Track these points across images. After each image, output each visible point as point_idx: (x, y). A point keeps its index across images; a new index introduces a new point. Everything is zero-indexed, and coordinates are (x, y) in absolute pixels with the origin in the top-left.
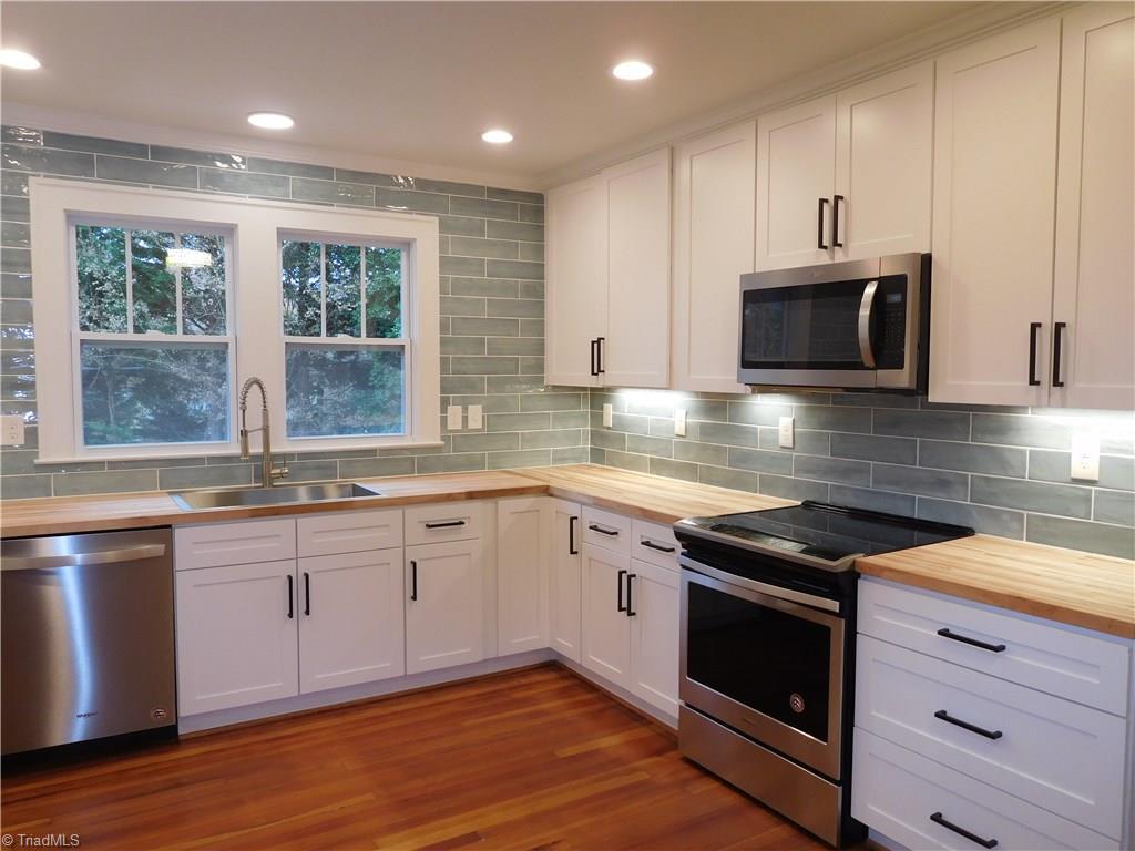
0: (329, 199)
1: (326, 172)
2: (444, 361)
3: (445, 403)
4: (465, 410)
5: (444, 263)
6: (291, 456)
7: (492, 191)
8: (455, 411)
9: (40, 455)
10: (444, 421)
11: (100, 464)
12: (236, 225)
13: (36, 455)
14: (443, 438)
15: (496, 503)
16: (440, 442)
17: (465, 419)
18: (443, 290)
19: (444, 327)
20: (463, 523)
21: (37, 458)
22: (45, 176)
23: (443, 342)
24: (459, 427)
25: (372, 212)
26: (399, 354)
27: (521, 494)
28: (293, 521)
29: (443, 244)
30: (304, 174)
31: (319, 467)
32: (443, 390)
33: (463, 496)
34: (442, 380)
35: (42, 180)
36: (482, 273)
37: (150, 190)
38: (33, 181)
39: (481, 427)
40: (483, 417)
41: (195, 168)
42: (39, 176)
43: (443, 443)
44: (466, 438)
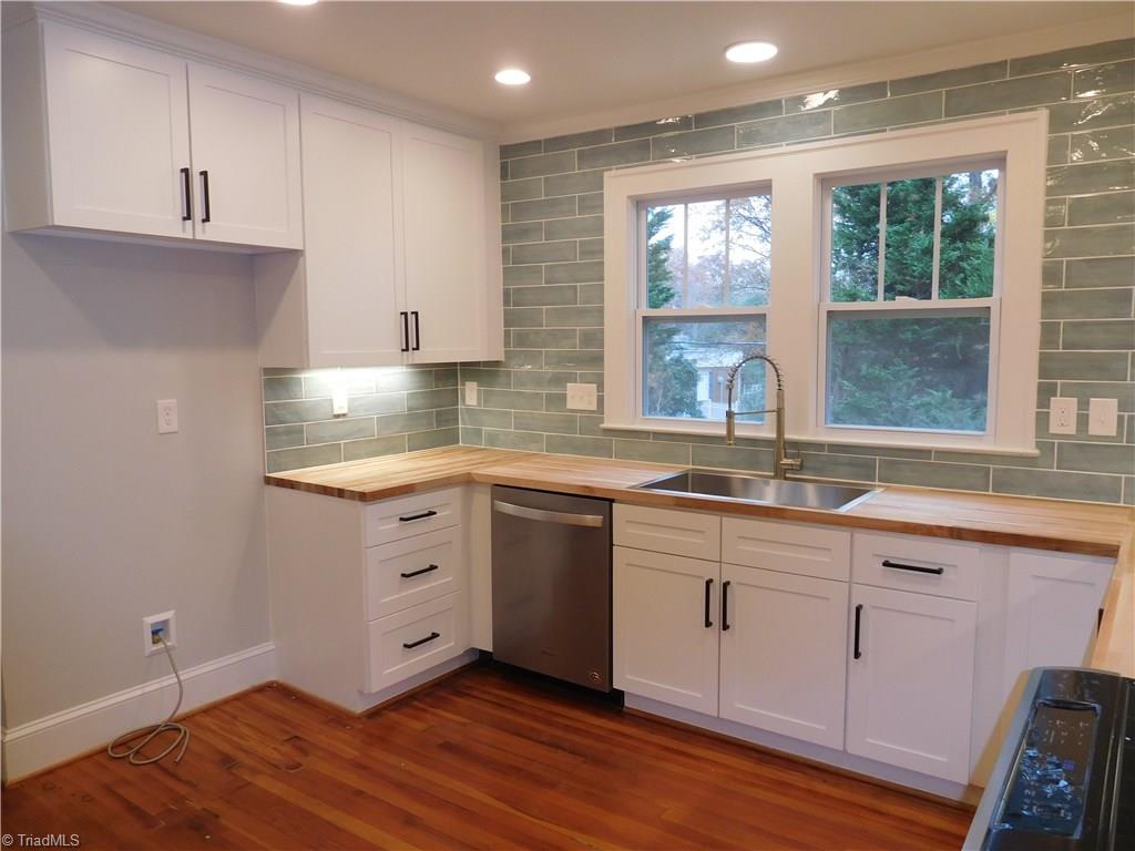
0: (878, 124)
1: (877, 89)
2: (1046, 329)
3: (1045, 394)
4: (1084, 405)
6: (819, 446)
8: (1064, 406)
9: (605, 420)
10: (1042, 420)
11: (647, 433)
12: (770, 181)
13: (602, 420)
14: (1038, 445)
16: (1032, 450)
17: (1083, 421)
18: (1050, 220)
19: (1050, 275)
20: (939, 572)
21: (603, 423)
22: (615, 168)
23: (1047, 300)
24: (1071, 429)
25: (937, 127)
28: (719, 518)
29: (1054, 150)
30: (847, 101)
31: (850, 464)
32: (1043, 372)
34: (1043, 358)
35: (613, 172)
38: (606, 174)
39: (1113, 433)
40: (1120, 419)
41: (733, 127)
42: (610, 170)
43: (1036, 452)
44: (1082, 449)
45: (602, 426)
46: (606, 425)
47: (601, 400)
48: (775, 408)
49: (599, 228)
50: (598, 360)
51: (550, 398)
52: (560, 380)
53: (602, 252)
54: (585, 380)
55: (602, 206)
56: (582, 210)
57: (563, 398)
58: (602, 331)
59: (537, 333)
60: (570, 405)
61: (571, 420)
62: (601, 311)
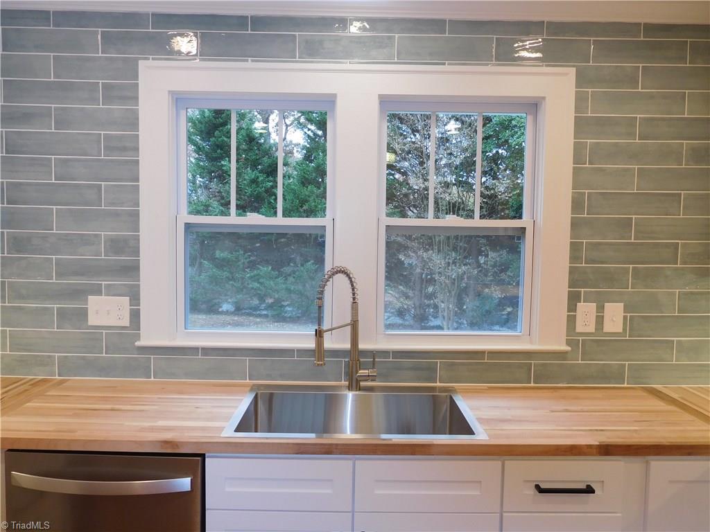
0: (438, 56)
1: (437, 25)
2: (575, 248)
3: (574, 299)
4: (600, 308)
5: (581, 125)
6: (385, 353)
7: (651, 29)
8: (586, 311)
9: (142, 337)
10: (571, 321)
11: (194, 350)
12: (335, 96)
13: (138, 337)
14: (568, 343)
15: (647, 462)
16: (564, 347)
17: (600, 320)
18: (578, 159)
19: (577, 205)
20: (592, 491)
21: (139, 340)
22: (153, 59)
23: (575, 224)
24: (591, 329)
25: (489, 68)
26: (519, 238)
27: (689, 454)
28: (350, 463)
29: (580, 100)
30: (410, 31)
31: (415, 368)
32: (572, 284)
33: (595, 451)
34: (572, 271)
35: (150, 63)
36: (631, 135)
37: (249, 64)
38: (142, 64)
39: (621, 331)
40: (625, 318)
41: (294, 36)
42: (147, 59)
43: (569, 348)
44: (598, 343)
45: (137, 344)
46: (142, 342)
47: (135, 315)
48: (348, 320)
49: (133, 122)
50: (132, 269)
51: (62, 314)
52: (80, 293)
53: (137, 149)
54: (112, 291)
55: (137, 98)
56: (108, 99)
57: (83, 314)
58: (137, 239)
59: (45, 237)
60: (93, 320)
61: (94, 337)
62: (136, 215)
